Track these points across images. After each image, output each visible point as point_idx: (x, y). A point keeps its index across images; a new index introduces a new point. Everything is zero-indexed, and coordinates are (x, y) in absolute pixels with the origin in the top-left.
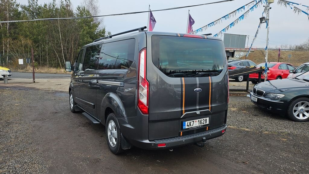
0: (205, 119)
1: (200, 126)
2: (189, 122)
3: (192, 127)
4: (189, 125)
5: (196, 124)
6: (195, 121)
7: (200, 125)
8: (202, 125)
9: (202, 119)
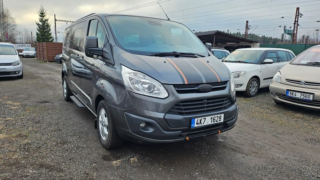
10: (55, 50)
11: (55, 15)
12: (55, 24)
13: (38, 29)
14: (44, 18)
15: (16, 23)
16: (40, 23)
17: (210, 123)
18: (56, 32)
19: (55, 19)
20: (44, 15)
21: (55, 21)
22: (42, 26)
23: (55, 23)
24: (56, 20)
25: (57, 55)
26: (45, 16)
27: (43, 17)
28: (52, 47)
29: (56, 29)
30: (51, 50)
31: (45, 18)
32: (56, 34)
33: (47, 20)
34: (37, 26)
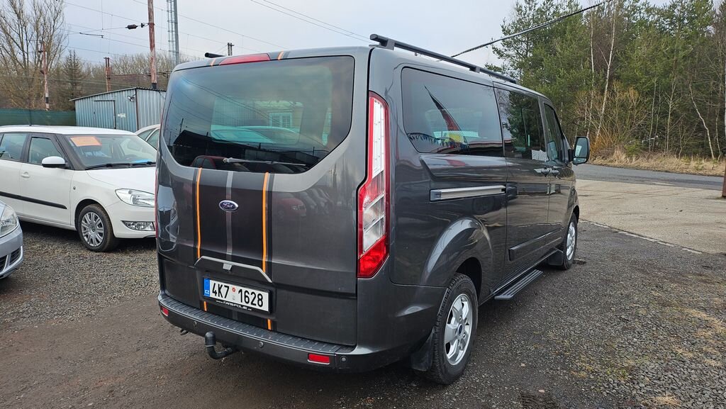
0: (257, 292)
1: (242, 306)
2: (217, 283)
3: (223, 301)
4: (217, 291)
5: (233, 295)
6: (231, 286)
7: (244, 303)
8: (248, 307)
9: (250, 291)
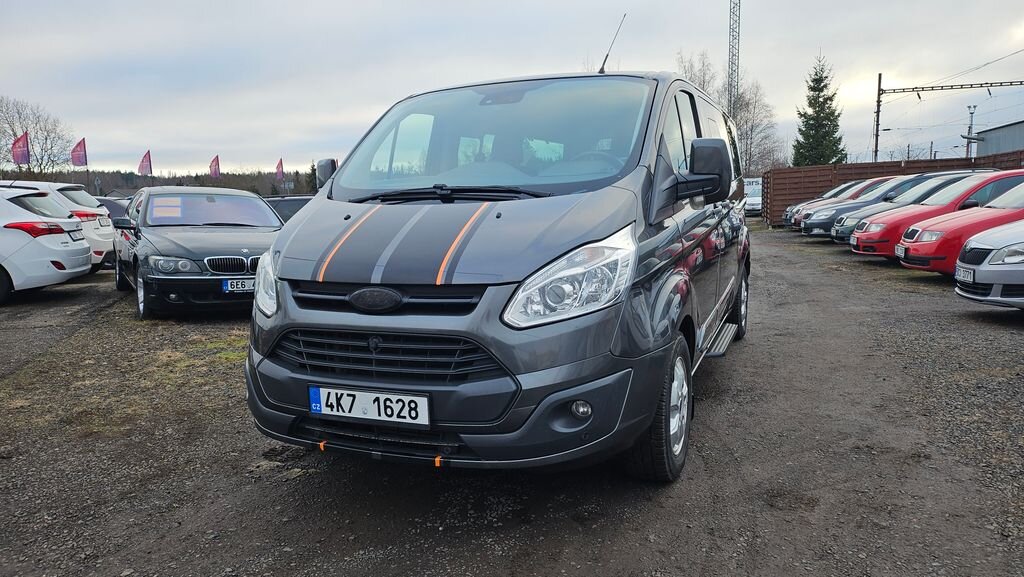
10: (795, 192)
11: (880, 75)
12: (879, 106)
13: (800, 130)
14: (822, 94)
15: (774, 120)
16: (810, 111)
17: (372, 414)
18: (877, 131)
19: (880, 89)
20: (822, 84)
21: (879, 95)
22: (813, 119)
23: (879, 102)
24: (881, 92)
25: (787, 206)
26: (825, 86)
27: (821, 90)
28: (787, 181)
29: (878, 121)
30: (784, 192)
31: (827, 93)
32: (877, 136)
33: (831, 99)
34: (800, 121)
